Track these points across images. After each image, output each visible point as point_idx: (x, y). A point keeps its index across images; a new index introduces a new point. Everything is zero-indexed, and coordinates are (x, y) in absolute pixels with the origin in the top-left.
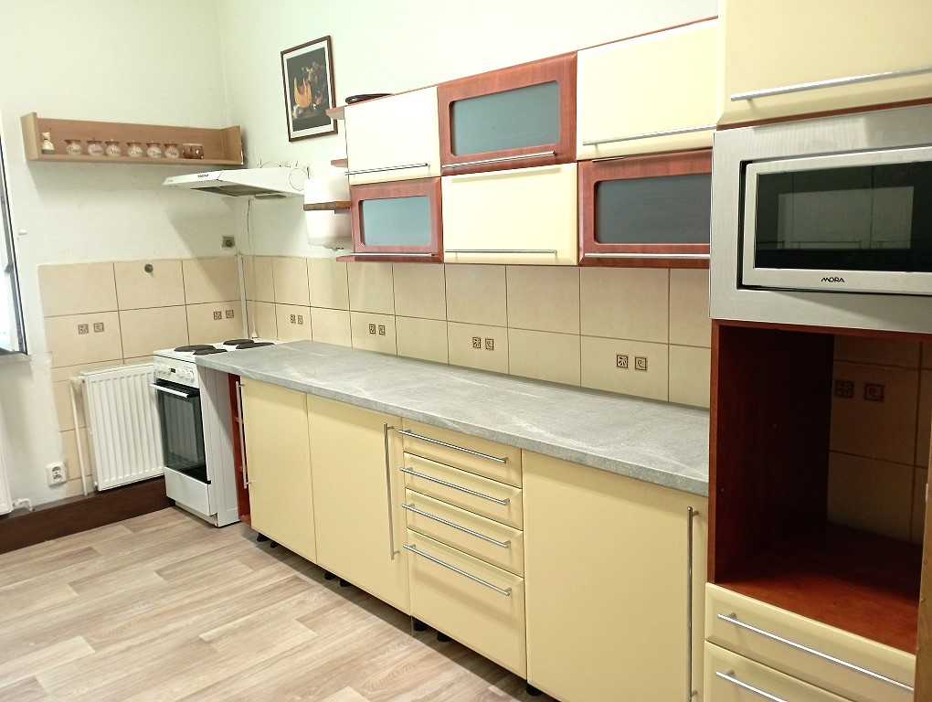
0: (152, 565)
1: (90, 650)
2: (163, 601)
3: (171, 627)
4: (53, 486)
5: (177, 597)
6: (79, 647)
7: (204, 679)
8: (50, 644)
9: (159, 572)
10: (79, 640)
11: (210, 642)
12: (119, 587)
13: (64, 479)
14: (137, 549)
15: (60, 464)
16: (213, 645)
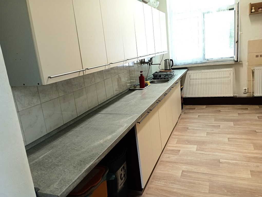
0: (258, 115)
1: (233, 125)
2: (254, 122)
3: (252, 127)
4: (244, 93)
5: (258, 122)
6: (232, 124)
7: (250, 137)
8: (227, 122)
9: (258, 117)
10: (232, 123)
11: (258, 132)
12: (247, 117)
13: (247, 92)
14: (257, 111)
15: (246, 88)
16: (257, 133)
